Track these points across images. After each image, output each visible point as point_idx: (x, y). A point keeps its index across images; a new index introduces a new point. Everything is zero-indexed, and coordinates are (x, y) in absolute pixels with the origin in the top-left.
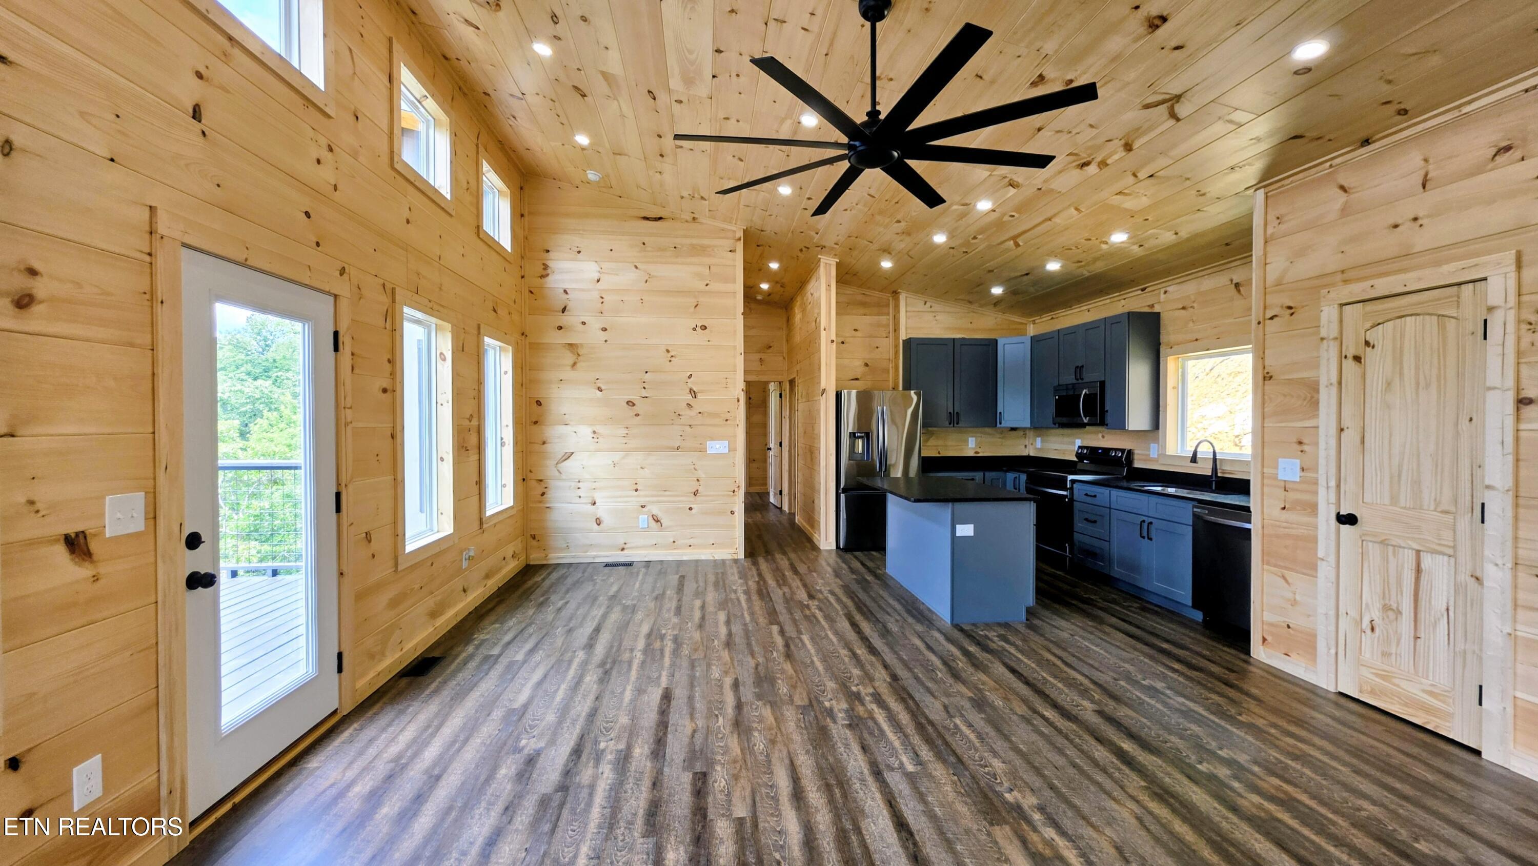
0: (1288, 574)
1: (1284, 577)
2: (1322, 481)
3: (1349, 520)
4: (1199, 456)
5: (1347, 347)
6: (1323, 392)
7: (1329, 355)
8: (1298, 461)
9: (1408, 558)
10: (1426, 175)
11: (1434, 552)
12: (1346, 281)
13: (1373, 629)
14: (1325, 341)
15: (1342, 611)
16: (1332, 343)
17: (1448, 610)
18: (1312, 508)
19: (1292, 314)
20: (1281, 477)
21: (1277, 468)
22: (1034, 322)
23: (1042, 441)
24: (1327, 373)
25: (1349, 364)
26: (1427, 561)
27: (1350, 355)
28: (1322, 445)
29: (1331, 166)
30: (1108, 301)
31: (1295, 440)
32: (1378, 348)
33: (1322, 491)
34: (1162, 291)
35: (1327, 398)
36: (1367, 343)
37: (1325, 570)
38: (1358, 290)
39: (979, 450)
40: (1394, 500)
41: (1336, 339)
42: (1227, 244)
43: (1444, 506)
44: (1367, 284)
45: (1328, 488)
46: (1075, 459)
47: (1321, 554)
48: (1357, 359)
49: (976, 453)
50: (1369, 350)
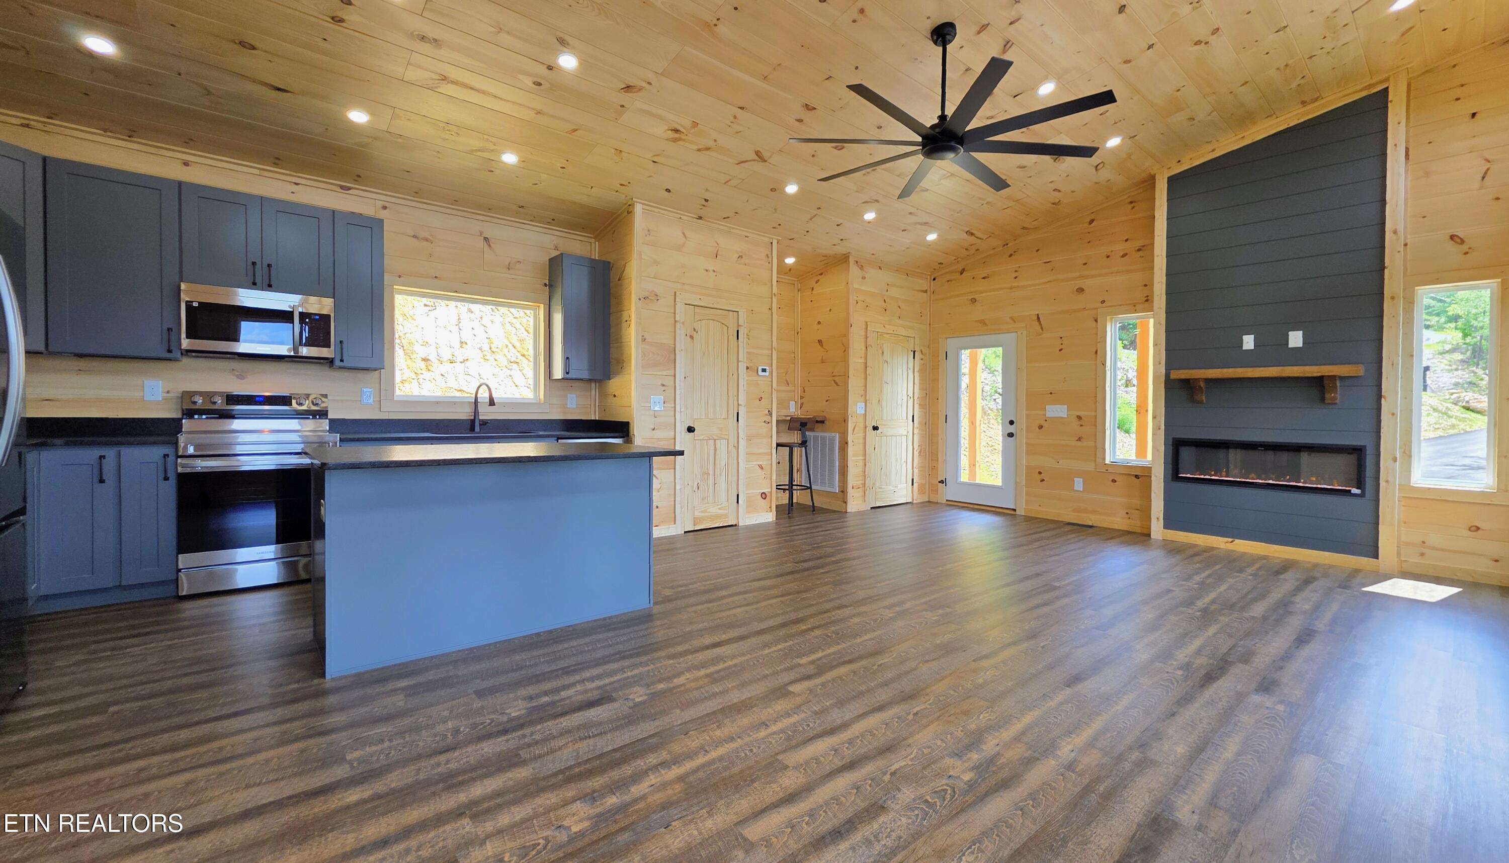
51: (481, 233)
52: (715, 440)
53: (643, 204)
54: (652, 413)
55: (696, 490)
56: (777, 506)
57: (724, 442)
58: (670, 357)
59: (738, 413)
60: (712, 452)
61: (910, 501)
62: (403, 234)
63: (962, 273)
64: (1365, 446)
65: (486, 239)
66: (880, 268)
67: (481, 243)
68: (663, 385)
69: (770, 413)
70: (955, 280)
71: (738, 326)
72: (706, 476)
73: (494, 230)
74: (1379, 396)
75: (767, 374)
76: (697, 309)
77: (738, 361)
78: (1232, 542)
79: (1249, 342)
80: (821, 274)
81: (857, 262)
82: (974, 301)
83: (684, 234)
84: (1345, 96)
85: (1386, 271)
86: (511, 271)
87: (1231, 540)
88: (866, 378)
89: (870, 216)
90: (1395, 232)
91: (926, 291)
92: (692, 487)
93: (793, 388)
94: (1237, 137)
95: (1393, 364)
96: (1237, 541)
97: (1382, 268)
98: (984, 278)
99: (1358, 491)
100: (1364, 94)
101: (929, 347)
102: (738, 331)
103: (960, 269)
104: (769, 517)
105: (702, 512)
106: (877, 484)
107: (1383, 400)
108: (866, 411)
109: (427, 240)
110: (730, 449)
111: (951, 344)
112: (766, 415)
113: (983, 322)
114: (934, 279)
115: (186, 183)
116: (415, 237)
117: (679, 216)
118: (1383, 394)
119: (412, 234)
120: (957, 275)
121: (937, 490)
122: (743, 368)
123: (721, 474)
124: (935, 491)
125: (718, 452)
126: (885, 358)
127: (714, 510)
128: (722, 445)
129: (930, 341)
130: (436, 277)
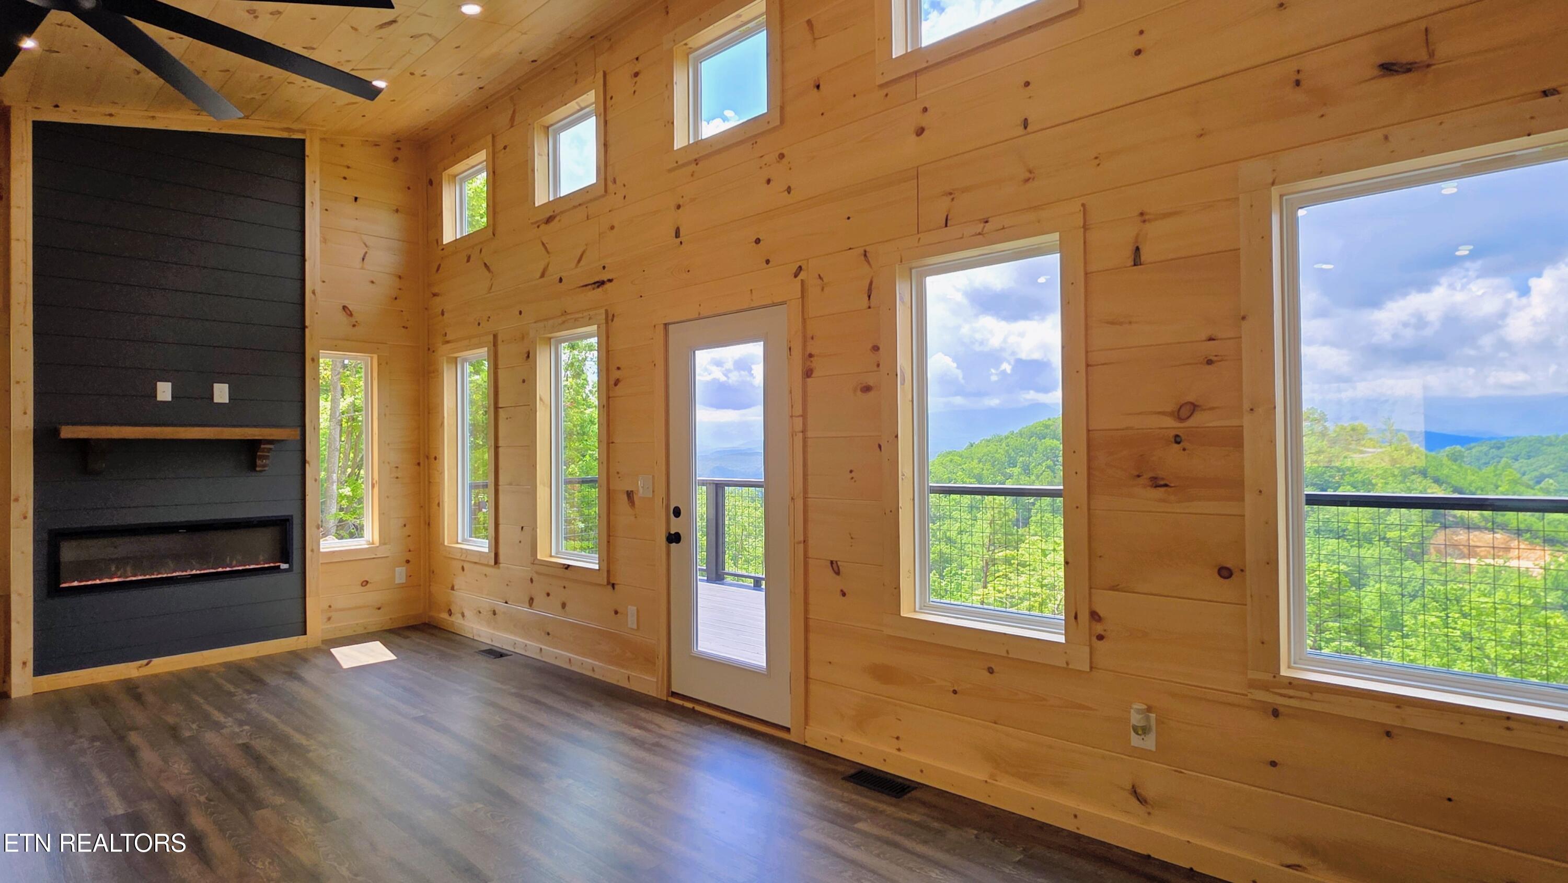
64: (292, 516)
74: (304, 462)
78: (147, 664)
79: (164, 391)
84: (268, 128)
85: (307, 331)
87: (145, 661)
90: (314, 293)
94: (147, 114)
95: (314, 429)
96: (156, 661)
97: (303, 328)
99: (284, 566)
100: (285, 135)
107: (307, 465)
118: (307, 458)
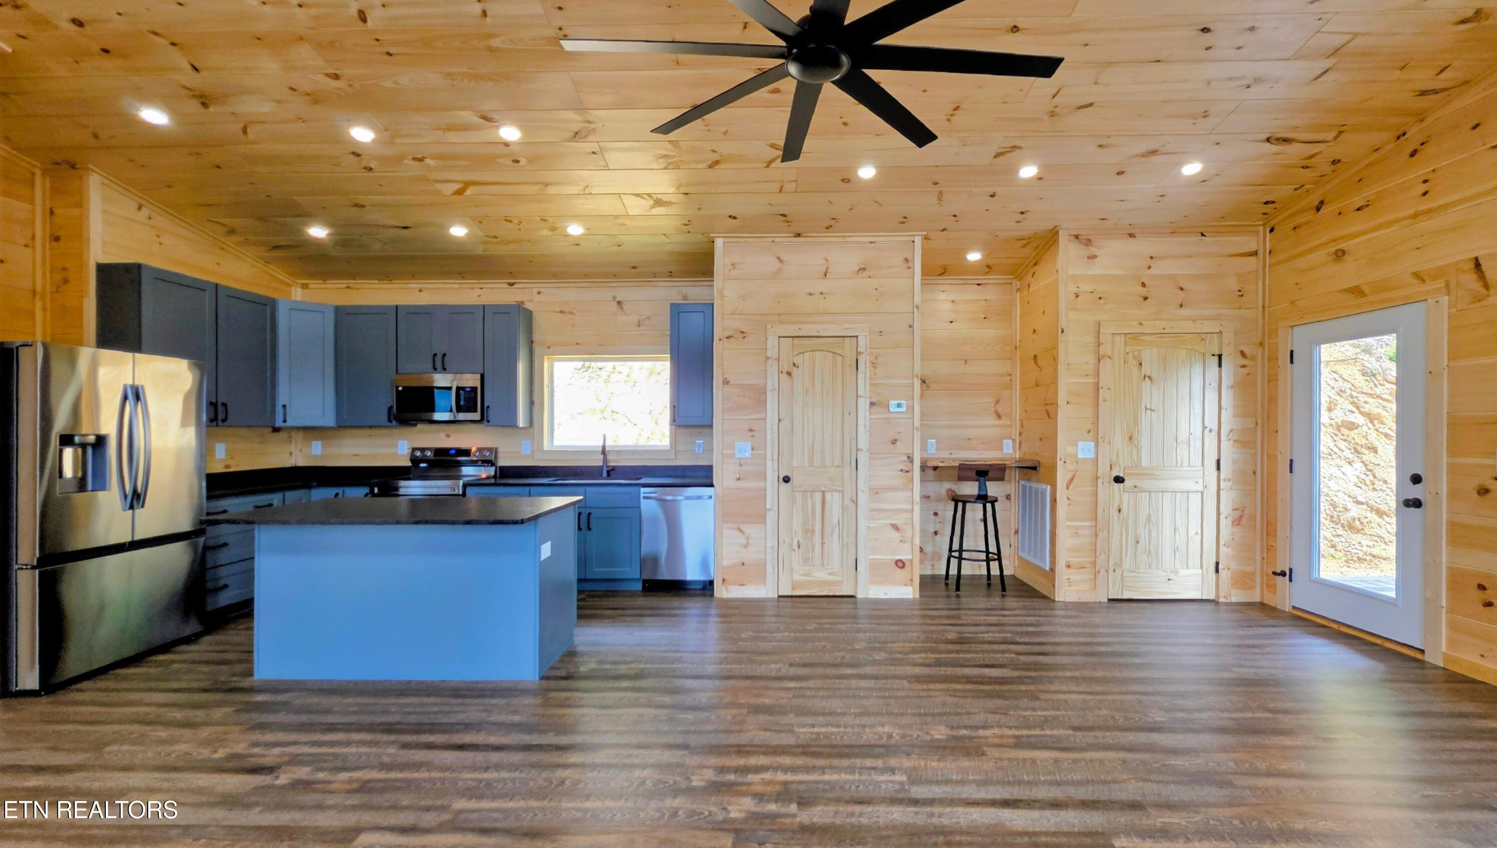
0: (742, 526)
1: (740, 530)
2: (769, 456)
3: (787, 480)
4: (607, 449)
5: (782, 367)
6: (769, 394)
7: (772, 368)
8: (750, 444)
9: (818, 496)
10: (827, 269)
11: (832, 491)
12: (781, 322)
13: (799, 547)
14: (770, 360)
15: (781, 541)
16: (774, 362)
17: (839, 523)
18: (763, 476)
19: (744, 337)
20: (738, 455)
21: (734, 449)
22: (305, 286)
23: (323, 446)
24: (771, 384)
25: (784, 377)
26: (828, 496)
27: (784, 371)
28: (769, 431)
29: (773, 241)
30: (457, 286)
31: (747, 428)
32: (801, 367)
33: (769, 463)
34: (535, 291)
35: (771, 399)
36: (794, 365)
37: (771, 517)
38: (792, 330)
39: (231, 462)
40: (811, 463)
41: (776, 359)
42: (634, 268)
43: (836, 463)
44: (797, 327)
45: (773, 460)
46: (409, 464)
47: (768, 506)
48: (789, 374)
49: (227, 466)
50: (795, 369)
51: (614, 298)
52: (823, 492)
53: (724, 237)
54: (738, 461)
55: (796, 549)
56: (923, 578)
57: (836, 494)
58: (759, 396)
59: (857, 460)
60: (818, 508)
61: (1212, 597)
62: (552, 311)
63: (1318, 209)
65: (619, 303)
66: (1131, 235)
67: (614, 306)
68: (751, 430)
69: (910, 459)
70: (1307, 223)
71: (858, 353)
72: (810, 534)
73: (623, 293)
75: (904, 409)
76: (797, 341)
77: (857, 397)
80: (1036, 264)
81: (1077, 237)
82: (1340, 254)
83: (779, 258)
86: (641, 328)
88: (1097, 406)
89: (1028, 172)
91: (1255, 254)
92: (791, 546)
93: (1009, 423)
98: (1358, 209)
101: (1261, 344)
102: (857, 360)
103: (1316, 203)
104: (909, 592)
105: (803, 575)
106: (1127, 564)
108: (1097, 453)
109: (571, 313)
110: (846, 503)
111: (1299, 337)
112: (904, 461)
113: (1357, 291)
114: (1272, 230)
115: (401, 306)
116: (561, 312)
117: (772, 239)
119: (559, 310)
120: (1310, 216)
121: (1275, 586)
122: (863, 404)
123: (832, 532)
124: (1272, 587)
125: (827, 507)
126: (1146, 370)
127: (821, 575)
128: (834, 501)
129: (1264, 334)
130: (577, 344)
